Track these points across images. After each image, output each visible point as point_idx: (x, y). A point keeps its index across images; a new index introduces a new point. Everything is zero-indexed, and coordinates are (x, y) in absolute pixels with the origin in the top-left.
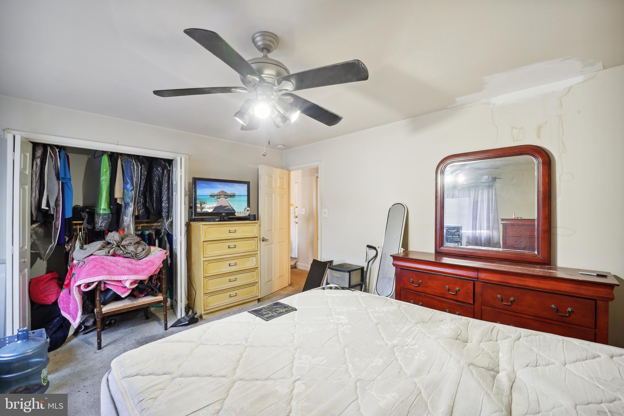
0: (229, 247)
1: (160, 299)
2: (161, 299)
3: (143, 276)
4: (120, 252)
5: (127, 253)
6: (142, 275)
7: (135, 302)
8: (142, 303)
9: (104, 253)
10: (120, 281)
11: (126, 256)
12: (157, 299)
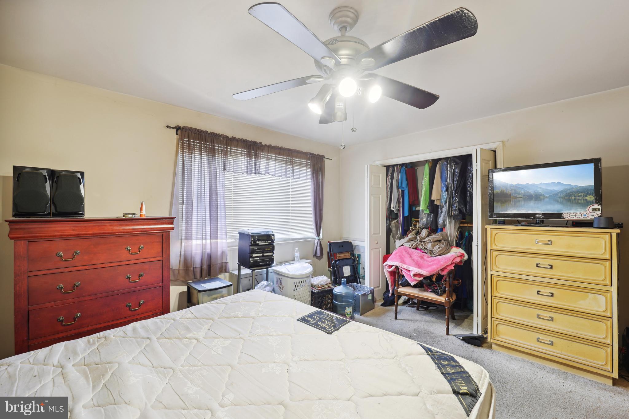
0: (538, 265)
1: (441, 300)
2: (443, 300)
3: (424, 272)
4: (420, 247)
5: (425, 249)
6: (424, 270)
7: (420, 293)
8: (425, 296)
9: (408, 246)
10: (409, 271)
11: (423, 251)
12: (439, 299)
